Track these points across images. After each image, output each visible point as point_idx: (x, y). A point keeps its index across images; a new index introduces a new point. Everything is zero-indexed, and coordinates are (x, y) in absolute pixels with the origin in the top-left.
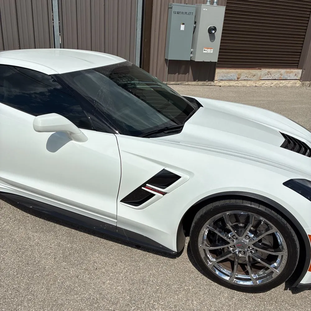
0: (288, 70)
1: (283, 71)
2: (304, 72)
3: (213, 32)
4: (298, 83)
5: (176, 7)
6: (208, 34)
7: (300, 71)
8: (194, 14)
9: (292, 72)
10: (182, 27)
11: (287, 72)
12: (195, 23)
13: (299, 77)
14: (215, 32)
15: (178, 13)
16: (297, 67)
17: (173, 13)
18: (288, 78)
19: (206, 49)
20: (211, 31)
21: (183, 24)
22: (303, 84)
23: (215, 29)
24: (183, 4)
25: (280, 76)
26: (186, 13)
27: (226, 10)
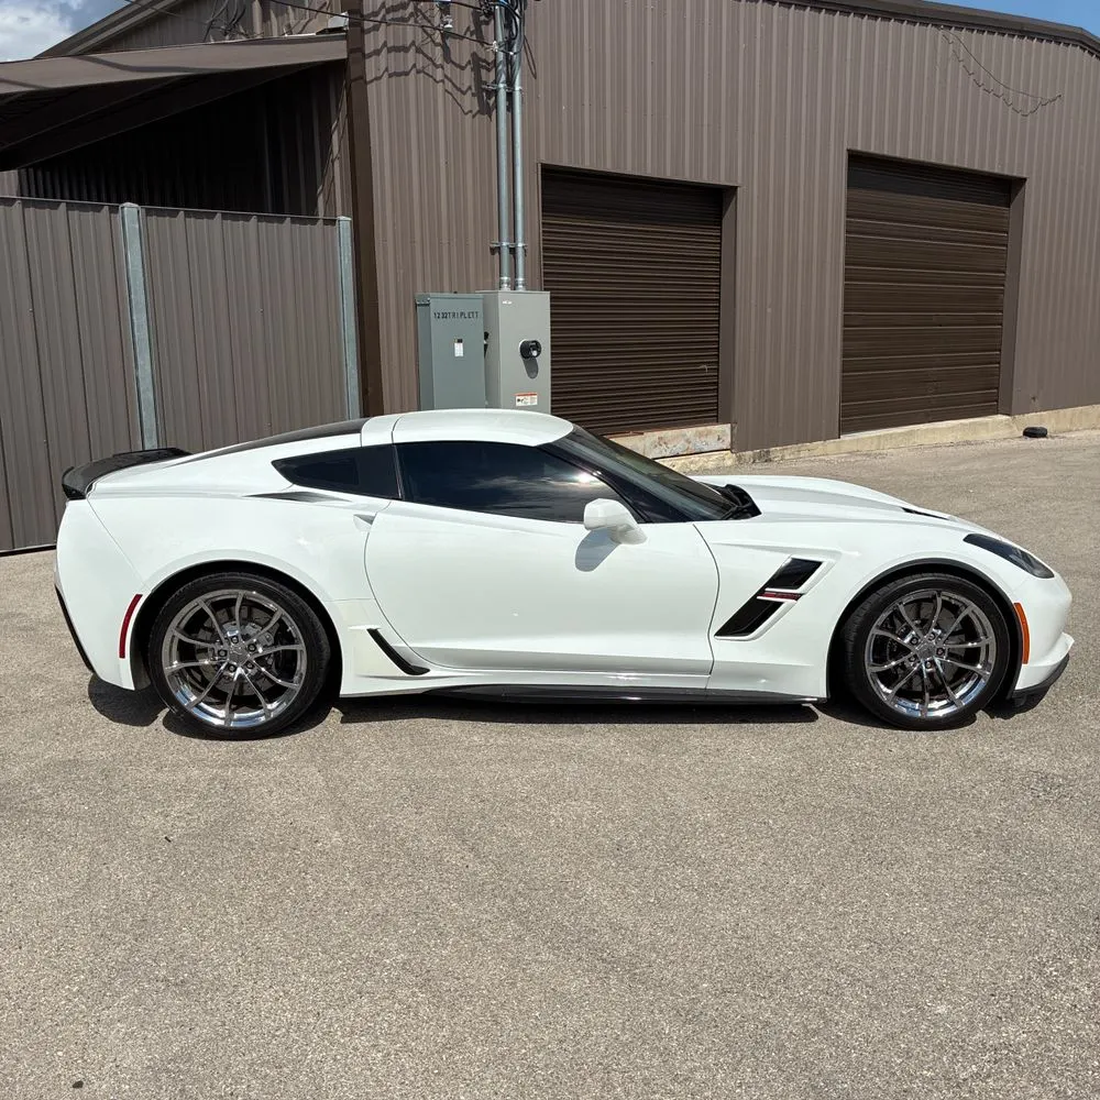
0: (701, 429)
1: (690, 432)
2: (735, 431)
3: (535, 353)
4: (729, 459)
5: (439, 302)
6: (521, 359)
7: (727, 428)
8: (481, 314)
9: (709, 433)
10: (459, 349)
11: (700, 435)
12: (486, 335)
13: (726, 444)
14: (539, 353)
15: (445, 316)
16: (717, 420)
17: (432, 315)
18: (706, 449)
19: (521, 398)
20: (528, 351)
21: (460, 341)
22: (739, 458)
23: (537, 346)
24: (447, 295)
25: (687, 445)
26: (462, 314)
27: (551, 298)
